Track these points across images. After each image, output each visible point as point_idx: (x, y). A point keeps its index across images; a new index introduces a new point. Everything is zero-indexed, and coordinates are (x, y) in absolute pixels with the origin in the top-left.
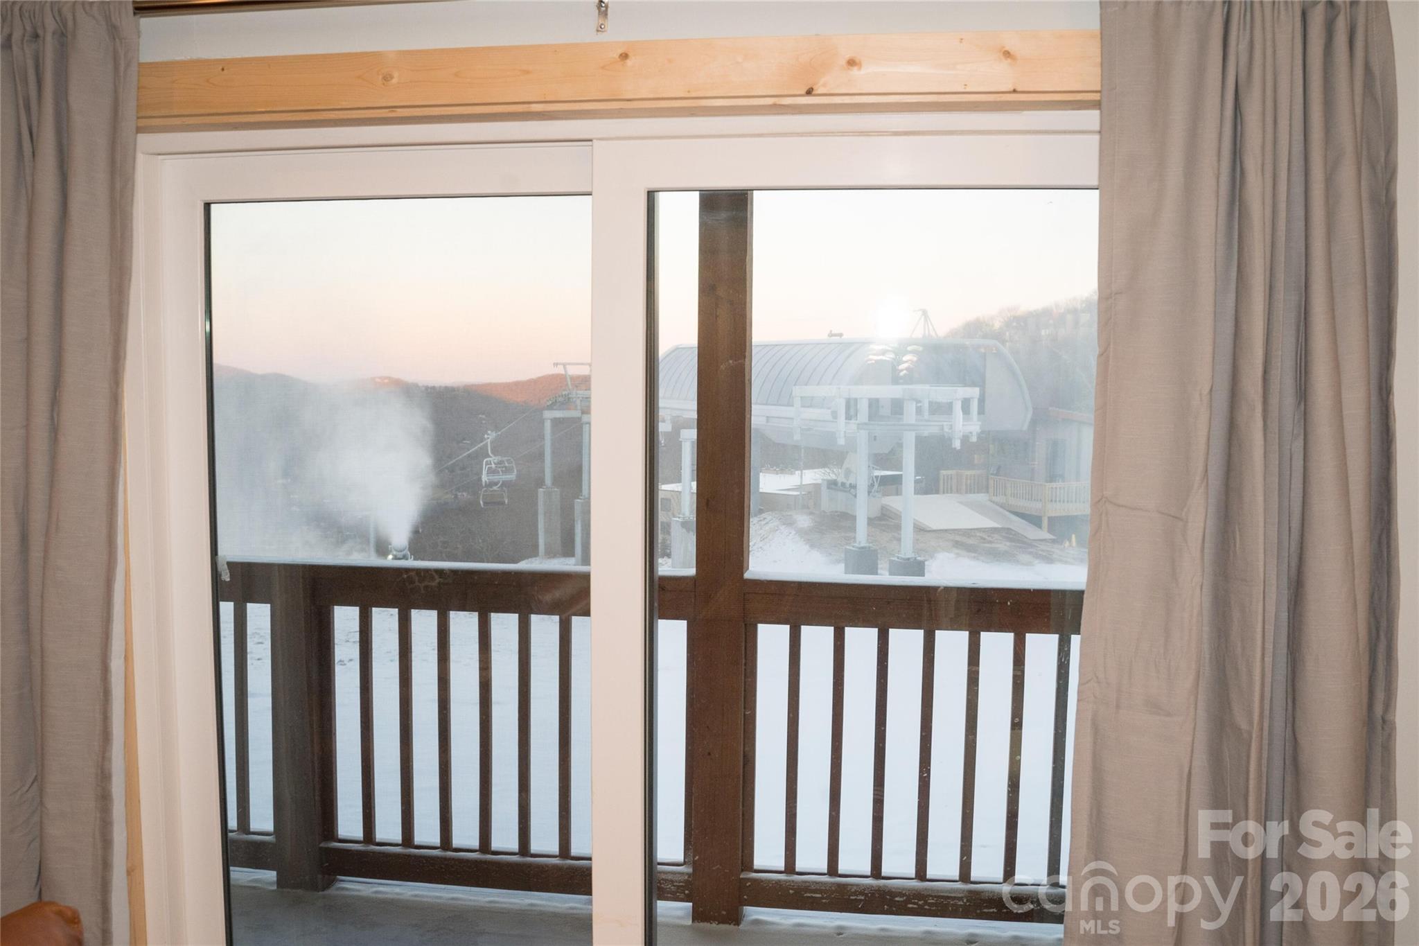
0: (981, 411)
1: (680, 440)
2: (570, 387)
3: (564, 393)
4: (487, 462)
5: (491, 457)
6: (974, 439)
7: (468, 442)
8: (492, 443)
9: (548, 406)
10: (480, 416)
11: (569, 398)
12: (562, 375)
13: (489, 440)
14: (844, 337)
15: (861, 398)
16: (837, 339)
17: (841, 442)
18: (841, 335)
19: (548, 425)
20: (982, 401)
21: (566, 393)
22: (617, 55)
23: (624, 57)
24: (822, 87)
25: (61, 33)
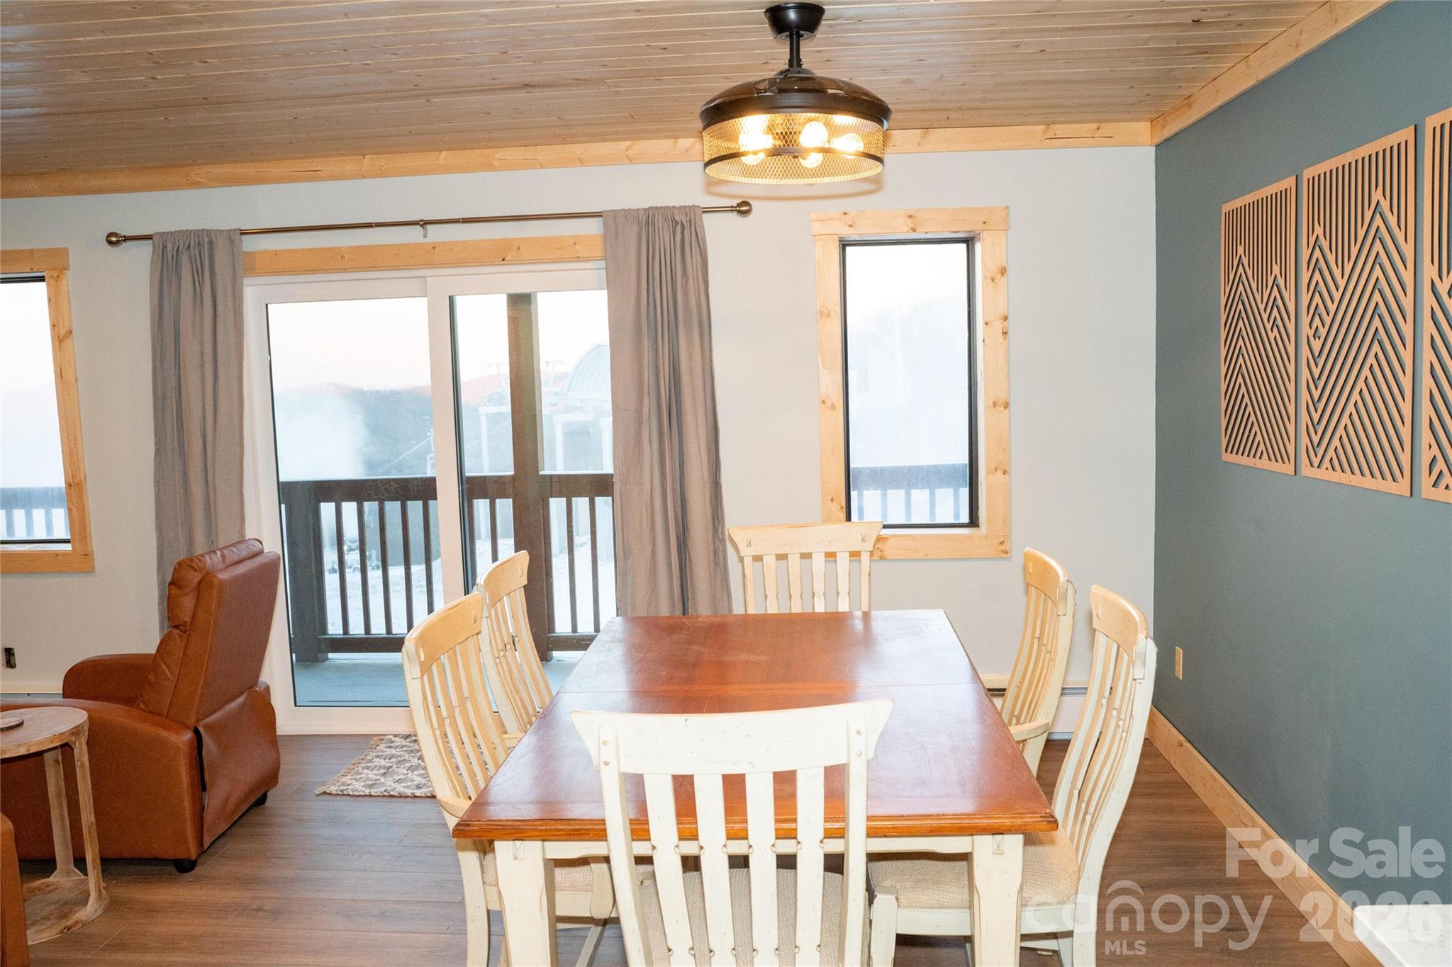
3: (499, 391)
10: (425, 417)
19: (483, 420)
22: (431, 247)
23: (434, 248)
24: (508, 258)
25: (211, 243)
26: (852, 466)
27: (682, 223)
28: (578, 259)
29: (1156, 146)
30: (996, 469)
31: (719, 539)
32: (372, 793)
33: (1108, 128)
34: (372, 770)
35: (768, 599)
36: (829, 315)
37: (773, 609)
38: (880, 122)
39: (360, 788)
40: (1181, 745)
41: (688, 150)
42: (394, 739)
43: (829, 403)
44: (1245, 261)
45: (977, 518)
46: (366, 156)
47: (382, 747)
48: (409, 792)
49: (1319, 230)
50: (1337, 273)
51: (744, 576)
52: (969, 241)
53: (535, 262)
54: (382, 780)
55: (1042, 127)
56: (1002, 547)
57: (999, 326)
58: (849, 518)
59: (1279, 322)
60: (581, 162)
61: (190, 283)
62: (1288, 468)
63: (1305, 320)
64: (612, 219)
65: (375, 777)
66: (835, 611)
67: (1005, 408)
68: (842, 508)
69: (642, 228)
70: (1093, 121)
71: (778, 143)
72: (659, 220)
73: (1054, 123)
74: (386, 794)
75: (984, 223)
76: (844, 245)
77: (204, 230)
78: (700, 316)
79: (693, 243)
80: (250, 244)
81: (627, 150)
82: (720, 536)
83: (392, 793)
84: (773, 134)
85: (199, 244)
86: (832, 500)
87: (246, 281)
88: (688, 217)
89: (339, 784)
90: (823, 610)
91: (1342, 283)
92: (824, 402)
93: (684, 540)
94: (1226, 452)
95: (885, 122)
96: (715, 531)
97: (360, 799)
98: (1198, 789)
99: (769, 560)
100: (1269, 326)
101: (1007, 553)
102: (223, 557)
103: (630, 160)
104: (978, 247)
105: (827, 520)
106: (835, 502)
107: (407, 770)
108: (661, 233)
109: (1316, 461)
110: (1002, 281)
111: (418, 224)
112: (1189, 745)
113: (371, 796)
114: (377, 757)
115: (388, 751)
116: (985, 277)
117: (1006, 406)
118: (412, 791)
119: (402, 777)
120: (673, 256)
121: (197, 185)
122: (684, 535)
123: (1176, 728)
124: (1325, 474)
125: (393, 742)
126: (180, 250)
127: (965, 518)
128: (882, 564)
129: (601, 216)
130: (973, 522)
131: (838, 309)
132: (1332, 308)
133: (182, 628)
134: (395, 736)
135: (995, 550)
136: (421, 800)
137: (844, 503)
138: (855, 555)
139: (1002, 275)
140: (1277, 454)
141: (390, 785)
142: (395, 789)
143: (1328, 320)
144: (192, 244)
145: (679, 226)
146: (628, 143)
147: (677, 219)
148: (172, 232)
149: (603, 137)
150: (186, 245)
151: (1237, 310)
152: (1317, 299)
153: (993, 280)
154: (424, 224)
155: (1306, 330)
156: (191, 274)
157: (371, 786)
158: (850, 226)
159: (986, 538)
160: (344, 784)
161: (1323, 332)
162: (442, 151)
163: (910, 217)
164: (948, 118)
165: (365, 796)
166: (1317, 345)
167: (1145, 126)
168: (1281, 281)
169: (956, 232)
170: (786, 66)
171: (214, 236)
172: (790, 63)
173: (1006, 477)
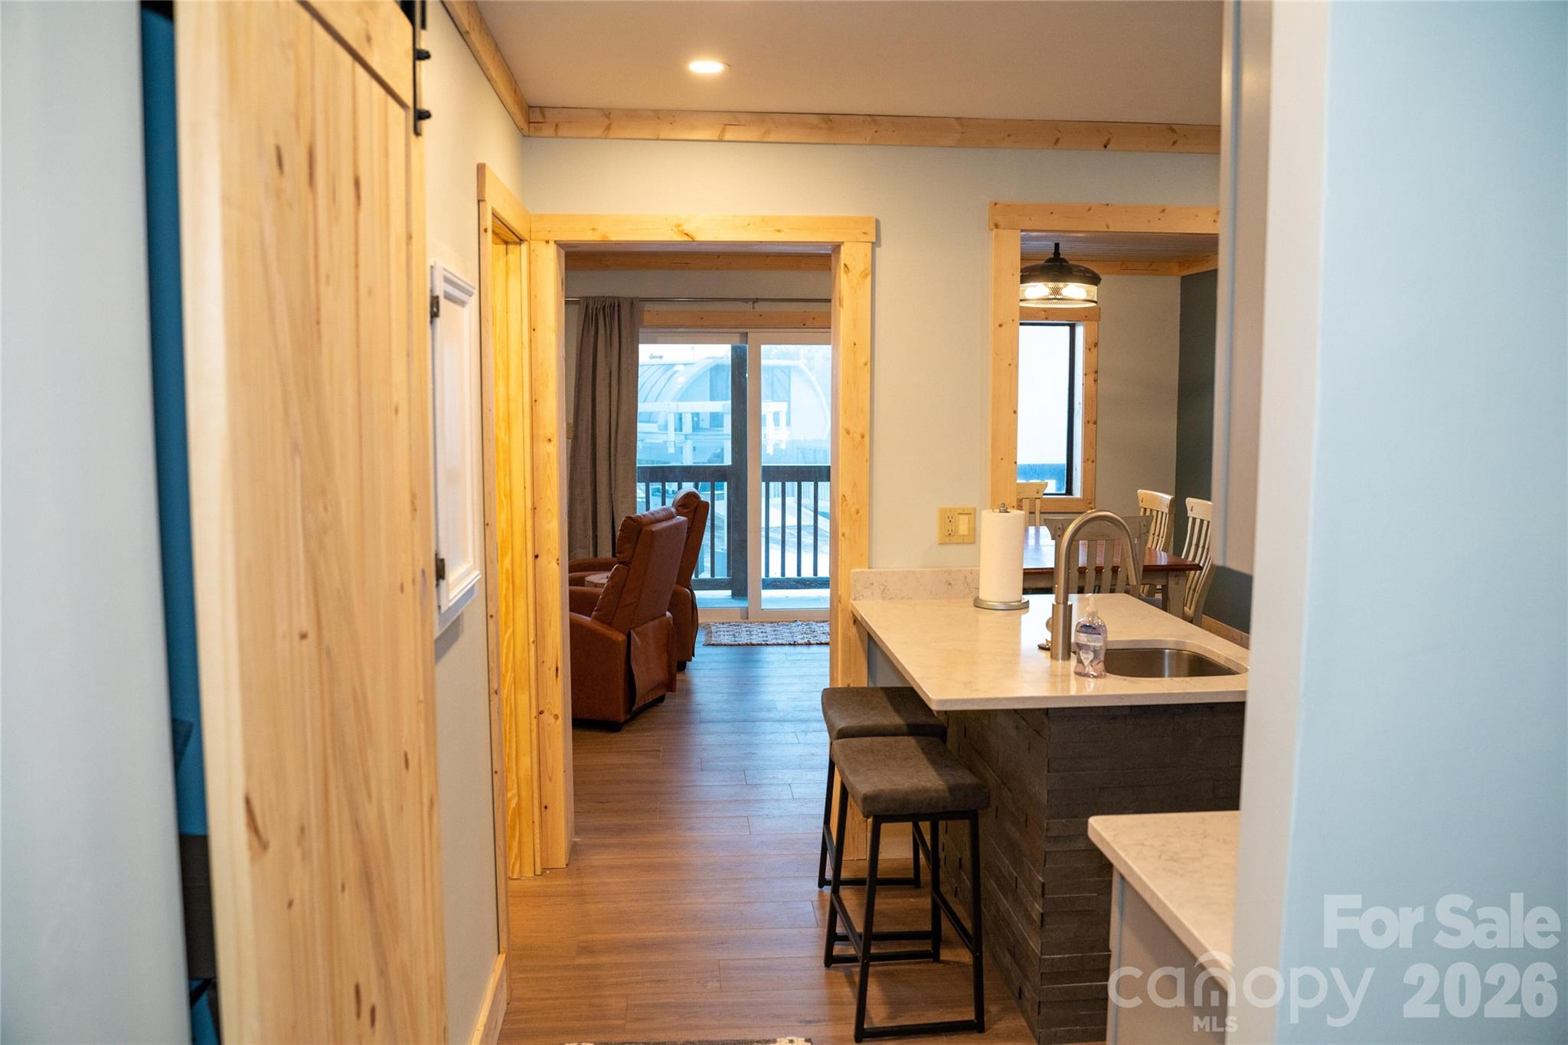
0: (788, 424)
6: (783, 446)
14: (663, 359)
15: (685, 413)
16: (658, 361)
17: (672, 450)
18: (661, 357)
20: (788, 414)
23: (760, 316)
24: (807, 324)
25: (619, 306)
29: (1181, 278)
33: (1156, 266)
45: (1071, 490)
52: (1072, 326)
53: (821, 328)
56: (1090, 506)
57: (1092, 377)
61: (604, 329)
70: (1148, 262)
73: (1126, 261)
75: (1083, 316)
77: (614, 297)
85: (611, 306)
87: (640, 329)
104: (1078, 329)
110: (1094, 350)
111: (752, 300)
116: (1085, 348)
117: (1095, 423)
126: (598, 309)
127: (1064, 491)
130: (1069, 492)
135: (1086, 507)
139: (1095, 346)
144: (606, 306)
150: (603, 306)
153: (1090, 349)
154: (756, 301)
156: (604, 326)
159: (1081, 500)
163: (1045, 311)
167: (1175, 265)
169: (1063, 320)
170: (1052, 256)
171: (621, 301)
172: (1054, 254)
173: (1094, 464)
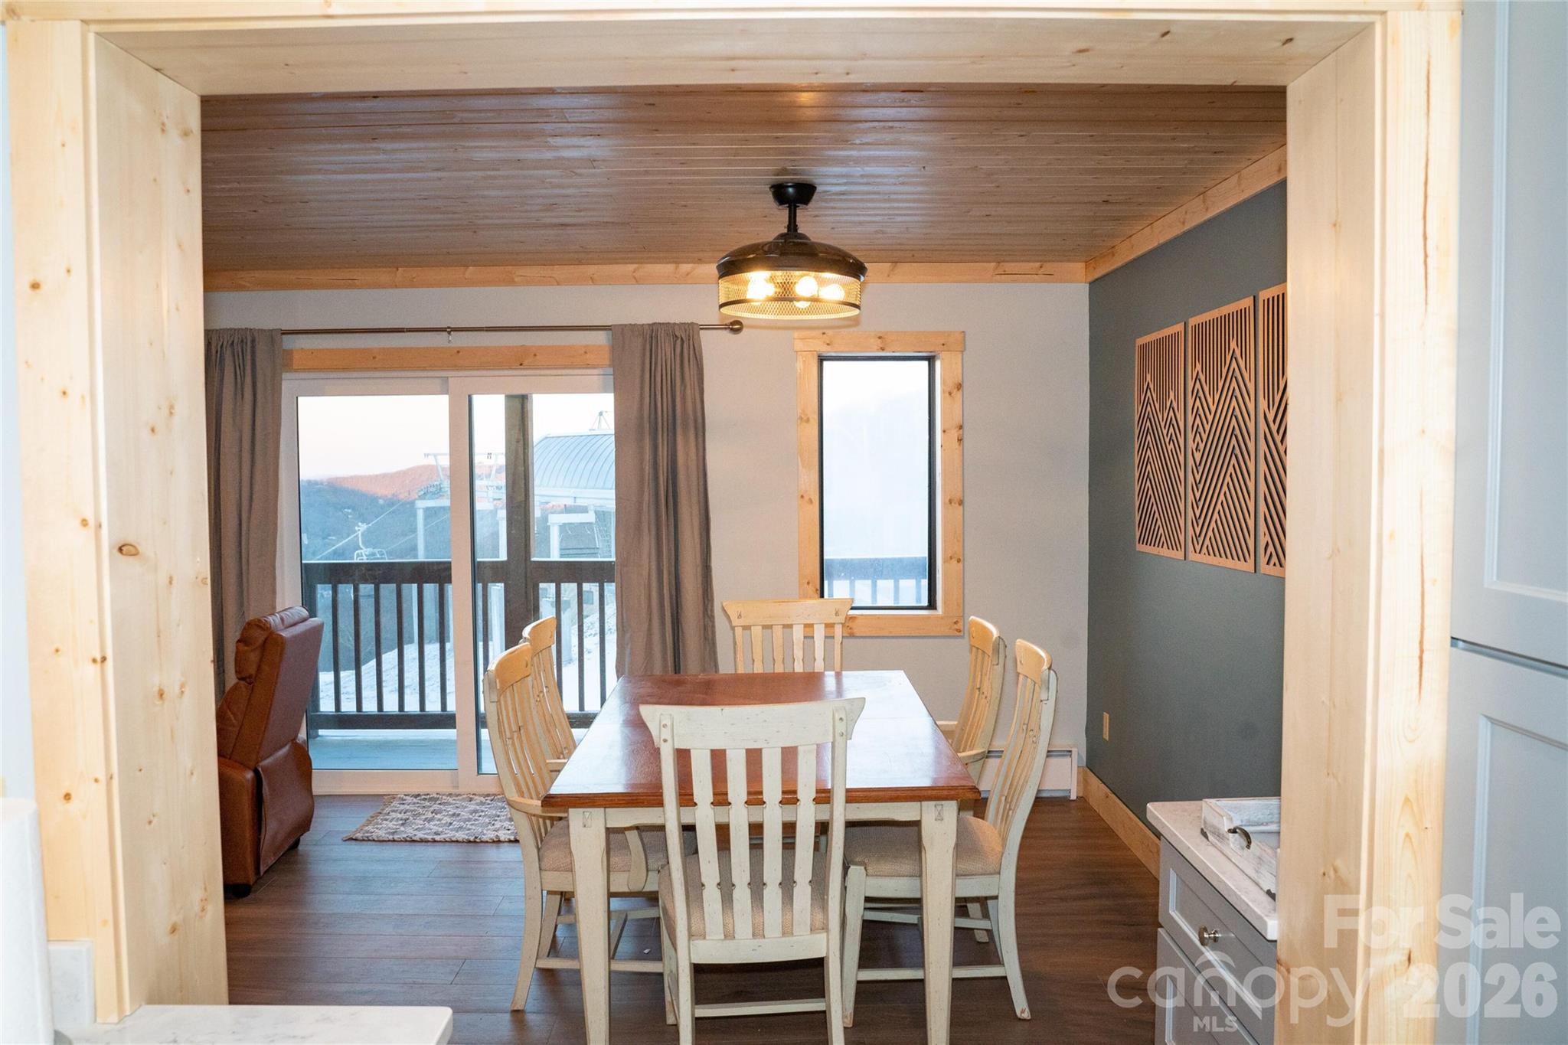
1: (548, 524)
2: (442, 477)
3: (435, 483)
4: (358, 554)
5: (361, 549)
7: (334, 538)
8: (362, 534)
9: (419, 496)
11: (441, 488)
12: (433, 466)
13: (360, 532)
19: (420, 514)
21: (438, 483)
22: (456, 351)
23: (458, 352)
24: (526, 363)
25: (253, 341)
26: (825, 557)
27: (682, 339)
28: (588, 366)
29: (1090, 284)
30: (951, 558)
31: (708, 616)
32: (396, 839)
33: (1049, 267)
34: (391, 821)
35: (755, 663)
36: (808, 420)
37: (758, 669)
38: (858, 278)
39: (384, 835)
40: (1107, 797)
41: (687, 275)
42: (405, 797)
43: (806, 498)
44: (1151, 386)
45: (935, 601)
46: (400, 269)
47: (395, 803)
48: (429, 837)
49: (1199, 367)
50: (1210, 401)
51: (735, 643)
52: (931, 360)
53: (548, 368)
54: (402, 829)
55: (993, 264)
56: (956, 627)
57: (954, 434)
58: (822, 596)
59: (1174, 437)
60: (593, 281)
61: (233, 375)
62: (1180, 555)
63: (1190, 436)
64: (620, 334)
65: (394, 827)
66: (812, 671)
67: (960, 505)
68: (817, 590)
69: (646, 341)
70: (1038, 261)
71: (778, 290)
72: (662, 335)
73: (1004, 261)
74: (408, 839)
75: (943, 345)
76: (821, 359)
77: (247, 329)
78: (696, 421)
79: (691, 356)
80: (289, 342)
81: (634, 272)
82: (709, 612)
83: (414, 838)
84: (775, 283)
85: (242, 341)
86: (808, 583)
87: (285, 376)
88: (687, 333)
89: (363, 831)
90: (802, 671)
91: (1213, 409)
92: (802, 497)
93: (677, 616)
94: (1139, 542)
95: (862, 277)
96: (705, 610)
97: (384, 843)
98: (1121, 833)
99: (757, 631)
100: (1167, 440)
101: (960, 631)
102: (282, 619)
103: (637, 281)
104: (938, 364)
105: (805, 596)
106: (811, 585)
107: (424, 821)
108: (663, 346)
109: (1198, 548)
110: (958, 395)
111: (446, 331)
112: (1113, 796)
113: (394, 841)
114: (393, 811)
115: (402, 807)
116: (943, 392)
117: (961, 503)
118: (431, 837)
119: (421, 827)
120: (673, 366)
121: (240, 288)
122: (677, 613)
123: (1105, 784)
124: (1203, 558)
125: (405, 800)
126: (224, 346)
127: (925, 603)
128: (852, 641)
129: (610, 329)
130: (932, 605)
131: (816, 417)
132: (1207, 428)
133: (248, 680)
134: (406, 795)
135: (950, 629)
136: (440, 844)
137: (818, 587)
138: (829, 626)
139: (958, 390)
140: (1174, 545)
141: (409, 832)
142: (415, 835)
143: (1205, 437)
144: (236, 341)
145: (679, 342)
146: (636, 266)
147: (677, 334)
148: (217, 330)
149: (615, 261)
150: (230, 342)
151: (1148, 427)
152: (1198, 420)
153: (950, 394)
154: (450, 330)
155: (1191, 445)
156: (233, 370)
157: (393, 833)
158: (828, 344)
159: (942, 618)
160: (368, 832)
161: (1202, 446)
162: (468, 266)
163: (880, 338)
164: (913, 256)
165: (389, 841)
166: (1198, 456)
167: (1080, 266)
168: (1175, 405)
169: (919, 352)
170: (786, 231)
171: (256, 335)
172: (789, 227)
173: (961, 564)
